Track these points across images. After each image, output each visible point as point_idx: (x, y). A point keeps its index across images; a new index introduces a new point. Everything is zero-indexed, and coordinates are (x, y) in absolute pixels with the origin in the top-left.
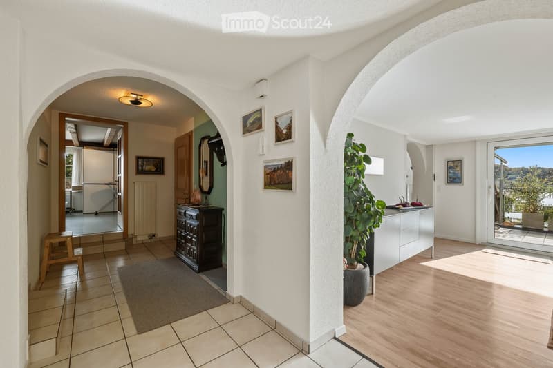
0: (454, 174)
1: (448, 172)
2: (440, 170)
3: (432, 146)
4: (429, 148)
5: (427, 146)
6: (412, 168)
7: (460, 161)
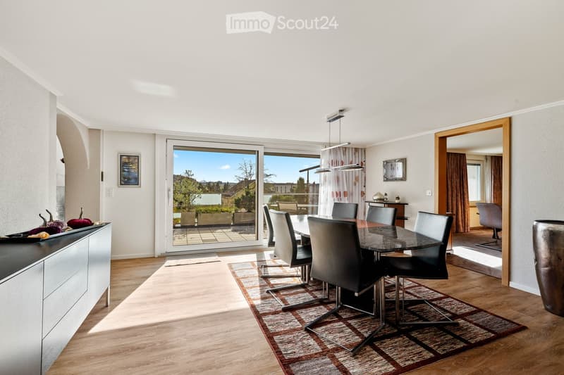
0: (128, 173)
1: (122, 170)
2: (110, 167)
3: (99, 130)
4: (95, 133)
5: (90, 130)
6: (63, 161)
7: (137, 157)
